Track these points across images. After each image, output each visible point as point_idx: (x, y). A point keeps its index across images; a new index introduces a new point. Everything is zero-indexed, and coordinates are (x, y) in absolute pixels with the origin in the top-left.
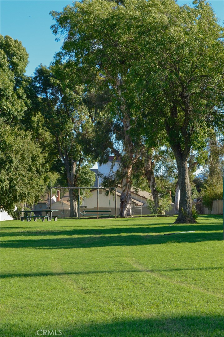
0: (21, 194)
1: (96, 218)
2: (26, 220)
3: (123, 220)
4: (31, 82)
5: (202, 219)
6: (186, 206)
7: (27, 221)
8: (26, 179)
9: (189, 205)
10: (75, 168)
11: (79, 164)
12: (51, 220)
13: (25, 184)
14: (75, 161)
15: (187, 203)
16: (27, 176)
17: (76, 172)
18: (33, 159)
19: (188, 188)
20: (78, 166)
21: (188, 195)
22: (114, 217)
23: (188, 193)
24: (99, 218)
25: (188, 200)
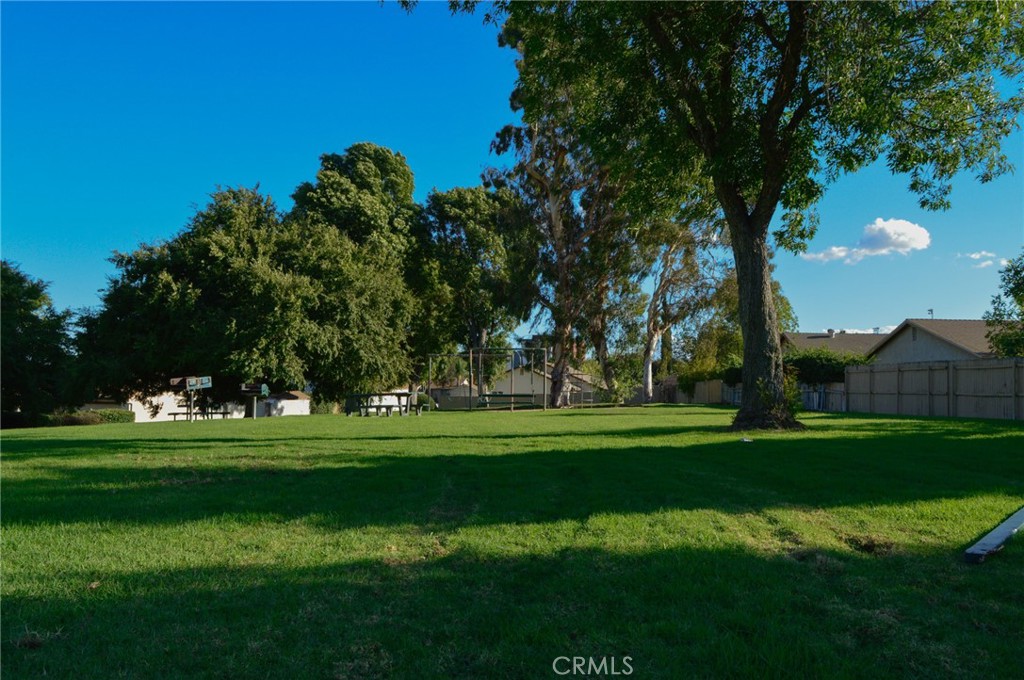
0: (369, 364)
1: (509, 409)
2: (358, 413)
3: (562, 415)
4: (419, 213)
5: (814, 418)
6: (769, 373)
7: (360, 415)
8: (380, 338)
9: (776, 370)
10: (485, 338)
11: (491, 333)
12: (407, 414)
13: (379, 348)
14: (485, 326)
15: (769, 364)
16: (383, 333)
17: (487, 343)
18: (397, 305)
19: (770, 318)
20: (488, 334)
21: (772, 340)
22: (542, 407)
23: (773, 333)
24: (515, 409)
25: (773, 356)
